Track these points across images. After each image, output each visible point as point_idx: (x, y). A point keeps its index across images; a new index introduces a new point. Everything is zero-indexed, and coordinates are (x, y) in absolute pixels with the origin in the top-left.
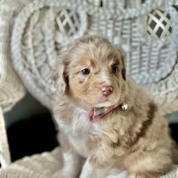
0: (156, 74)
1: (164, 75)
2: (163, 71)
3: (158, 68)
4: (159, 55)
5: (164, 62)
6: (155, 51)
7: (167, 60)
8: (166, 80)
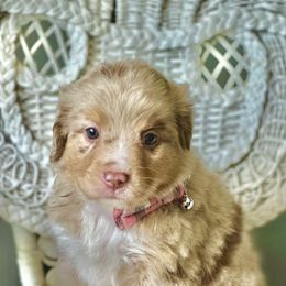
0: (221, 156)
1: (236, 159)
2: (233, 151)
3: (222, 145)
4: (224, 121)
5: (234, 133)
6: (217, 114)
7: (239, 130)
8: (238, 168)
